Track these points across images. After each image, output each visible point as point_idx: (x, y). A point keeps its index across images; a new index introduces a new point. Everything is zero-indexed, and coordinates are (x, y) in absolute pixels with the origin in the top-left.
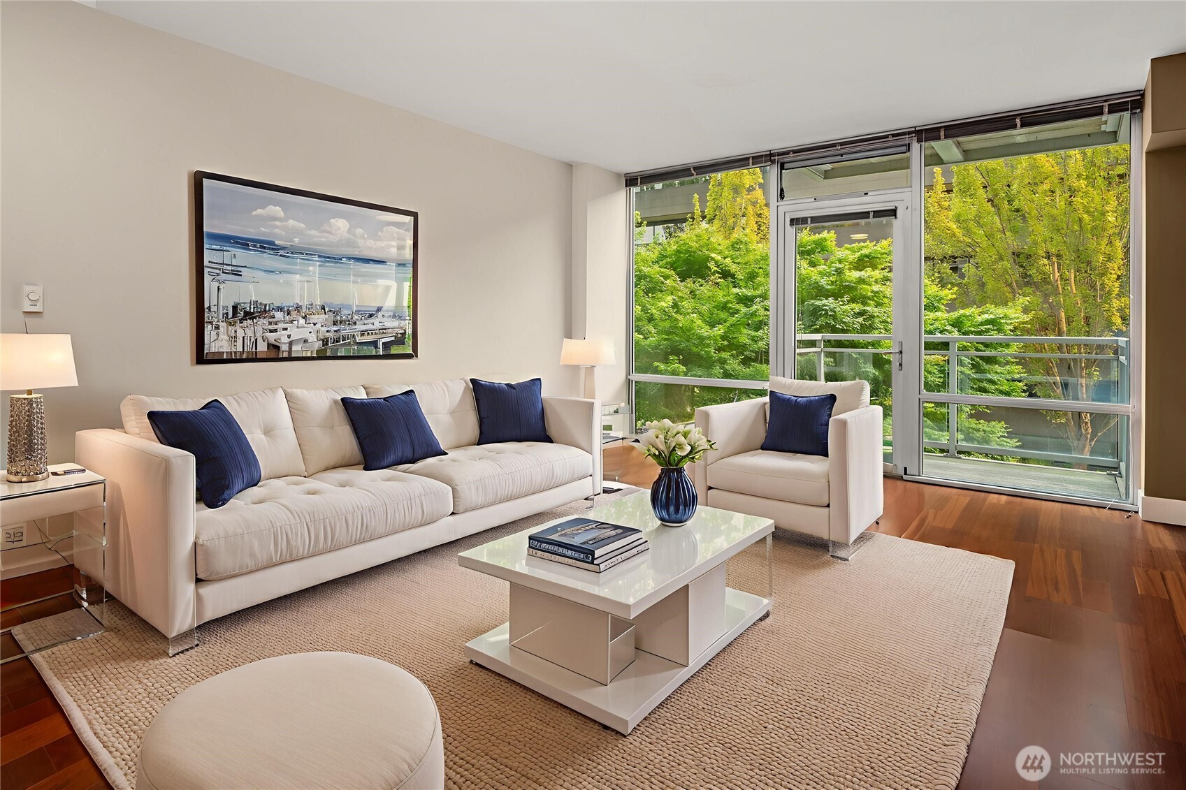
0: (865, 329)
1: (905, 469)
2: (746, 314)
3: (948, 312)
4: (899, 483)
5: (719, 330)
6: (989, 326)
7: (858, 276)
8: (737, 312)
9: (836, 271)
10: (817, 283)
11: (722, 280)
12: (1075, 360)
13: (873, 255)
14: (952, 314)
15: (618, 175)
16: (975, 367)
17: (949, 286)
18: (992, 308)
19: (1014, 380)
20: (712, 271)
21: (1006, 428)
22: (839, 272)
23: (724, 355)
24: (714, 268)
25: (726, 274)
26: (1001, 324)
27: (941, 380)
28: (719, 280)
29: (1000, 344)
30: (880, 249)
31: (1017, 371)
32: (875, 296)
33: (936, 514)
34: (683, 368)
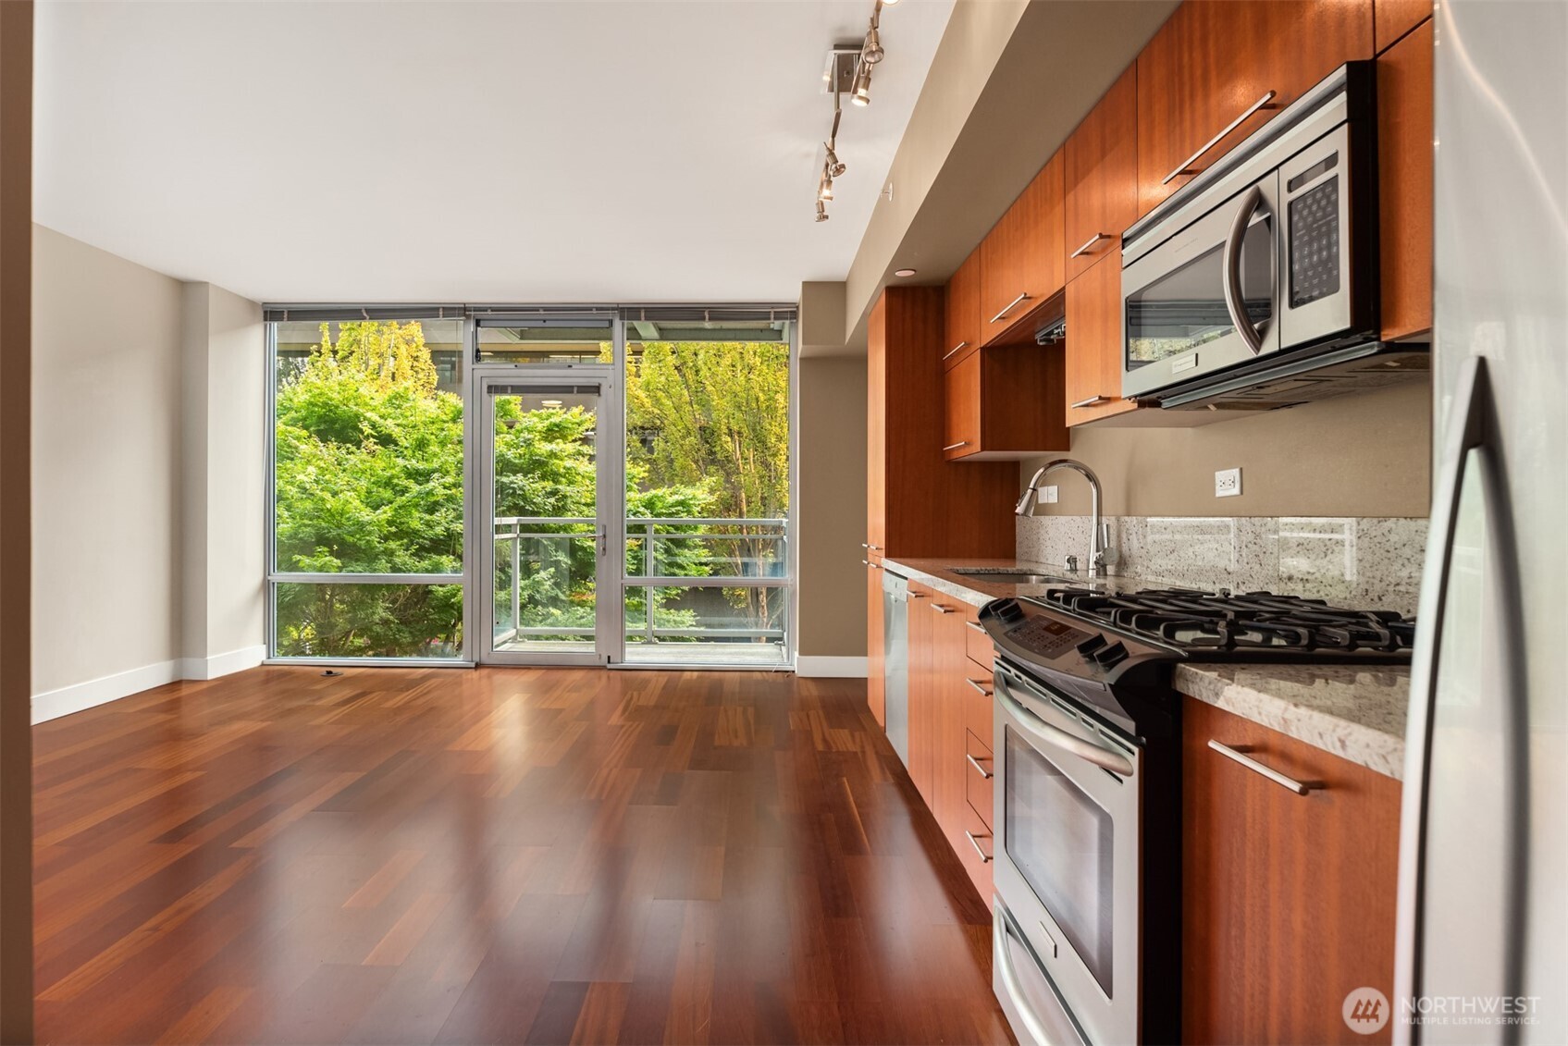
0: (558, 511)
1: (609, 657)
2: (419, 493)
3: (640, 492)
4: (604, 674)
5: (386, 513)
6: (679, 508)
7: (549, 449)
8: (404, 491)
9: (525, 442)
10: (503, 455)
11: (380, 447)
12: (753, 541)
13: (564, 425)
14: (644, 494)
15: (252, 304)
16: (667, 551)
17: (641, 463)
18: (682, 488)
19: (701, 564)
20: (366, 434)
21: (695, 616)
22: (528, 443)
23: (393, 545)
24: (368, 430)
25: (386, 440)
26: (689, 506)
27: (635, 567)
28: (376, 447)
29: (688, 527)
30: (570, 418)
31: (704, 555)
32: (568, 473)
33: (640, 694)
34: (337, 562)
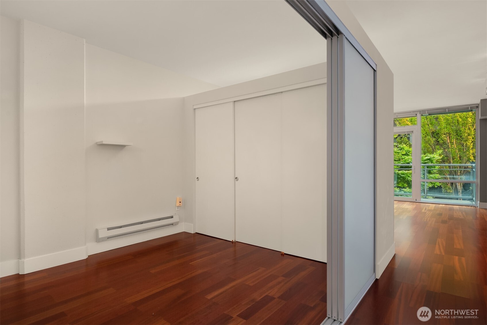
1: (416, 199)
6: (428, 161)
26: (432, 160)
